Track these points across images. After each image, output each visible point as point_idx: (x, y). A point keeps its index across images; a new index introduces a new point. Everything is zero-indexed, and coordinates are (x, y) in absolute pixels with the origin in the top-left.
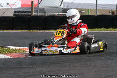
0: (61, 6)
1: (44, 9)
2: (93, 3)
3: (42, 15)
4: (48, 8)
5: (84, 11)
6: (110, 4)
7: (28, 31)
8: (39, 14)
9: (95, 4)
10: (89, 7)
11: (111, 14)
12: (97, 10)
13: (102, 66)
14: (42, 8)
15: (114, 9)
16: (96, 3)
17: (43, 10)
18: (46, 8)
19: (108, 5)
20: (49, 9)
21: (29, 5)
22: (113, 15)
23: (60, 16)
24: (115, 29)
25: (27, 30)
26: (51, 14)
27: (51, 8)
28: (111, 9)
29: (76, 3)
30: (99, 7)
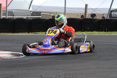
0: (29, 9)
3: (11, 18)
4: (16, 11)
6: (78, 8)
8: (8, 17)
9: (63, 7)
10: (58, 10)
11: (79, 17)
12: (66, 13)
13: (71, 69)
14: (11, 11)
15: (83, 13)
17: (11, 13)
18: (14, 11)
19: (77, 8)
20: (18, 12)
23: (28, 19)
26: (19, 17)
27: (20, 11)
28: (79, 13)
29: (45, 6)
30: (68, 10)
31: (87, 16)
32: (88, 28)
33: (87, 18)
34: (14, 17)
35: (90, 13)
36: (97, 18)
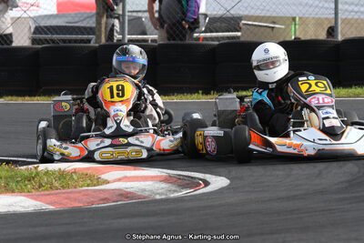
34: (147, 37)
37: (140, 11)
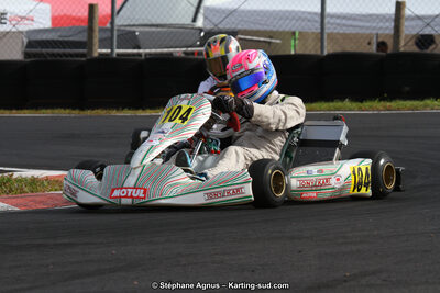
1: (135, 32)
2: (309, 10)
3: (129, 55)
4: (147, 29)
5: (278, 41)
6: (371, 16)
7: (76, 113)
8: (117, 51)
9: (316, 14)
10: (297, 24)
11: (373, 49)
12: (325, 36)
14: (128, 28)
15: (387, 32)
16: (319, 11)
17: (129, 38)
18: (142, 29)
19: (364, 16)
20: (153, 32)
21: (79, 19)
22: (381, 53)
23: (191, 57)
24: (388, 104)
25: (74, 109)
27: (159, 29)
28: (374, 32)
29: (249, 11)
30: (332, 24)
31: (402, 43)
32: (407, 89)
33: (402, 50)
34: (141, 51)
35: (414, 33)
36: (436, 51)
37: (134, 26)
